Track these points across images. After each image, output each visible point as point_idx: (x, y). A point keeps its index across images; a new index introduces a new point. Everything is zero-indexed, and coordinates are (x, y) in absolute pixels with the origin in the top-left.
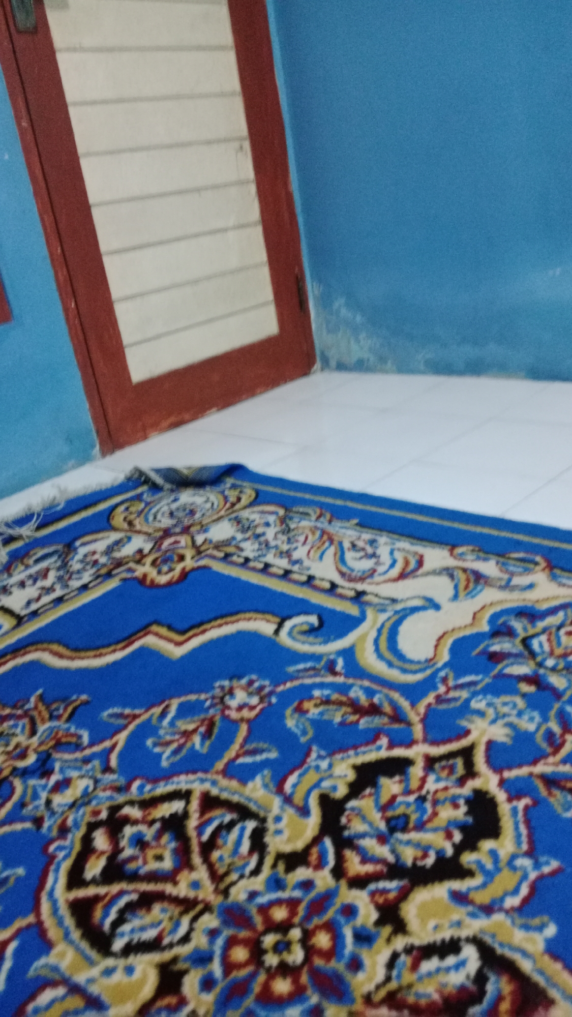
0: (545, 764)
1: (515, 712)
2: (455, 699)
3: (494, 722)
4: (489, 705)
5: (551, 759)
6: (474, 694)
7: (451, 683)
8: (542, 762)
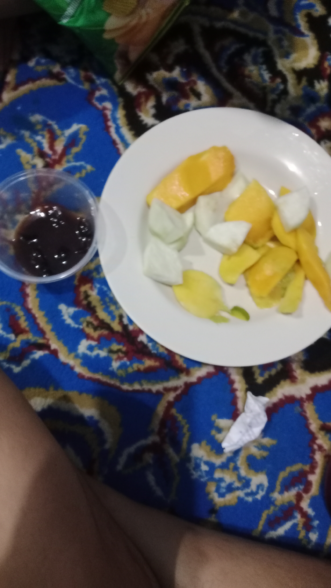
0: (175, 389)
1: (218, 475)
2: (286, 487)
3: (236, 453)
4: (247, 483)
5: (171, 397)
6: (267, 501)
7: (298, 518)
8: (179, 392)
